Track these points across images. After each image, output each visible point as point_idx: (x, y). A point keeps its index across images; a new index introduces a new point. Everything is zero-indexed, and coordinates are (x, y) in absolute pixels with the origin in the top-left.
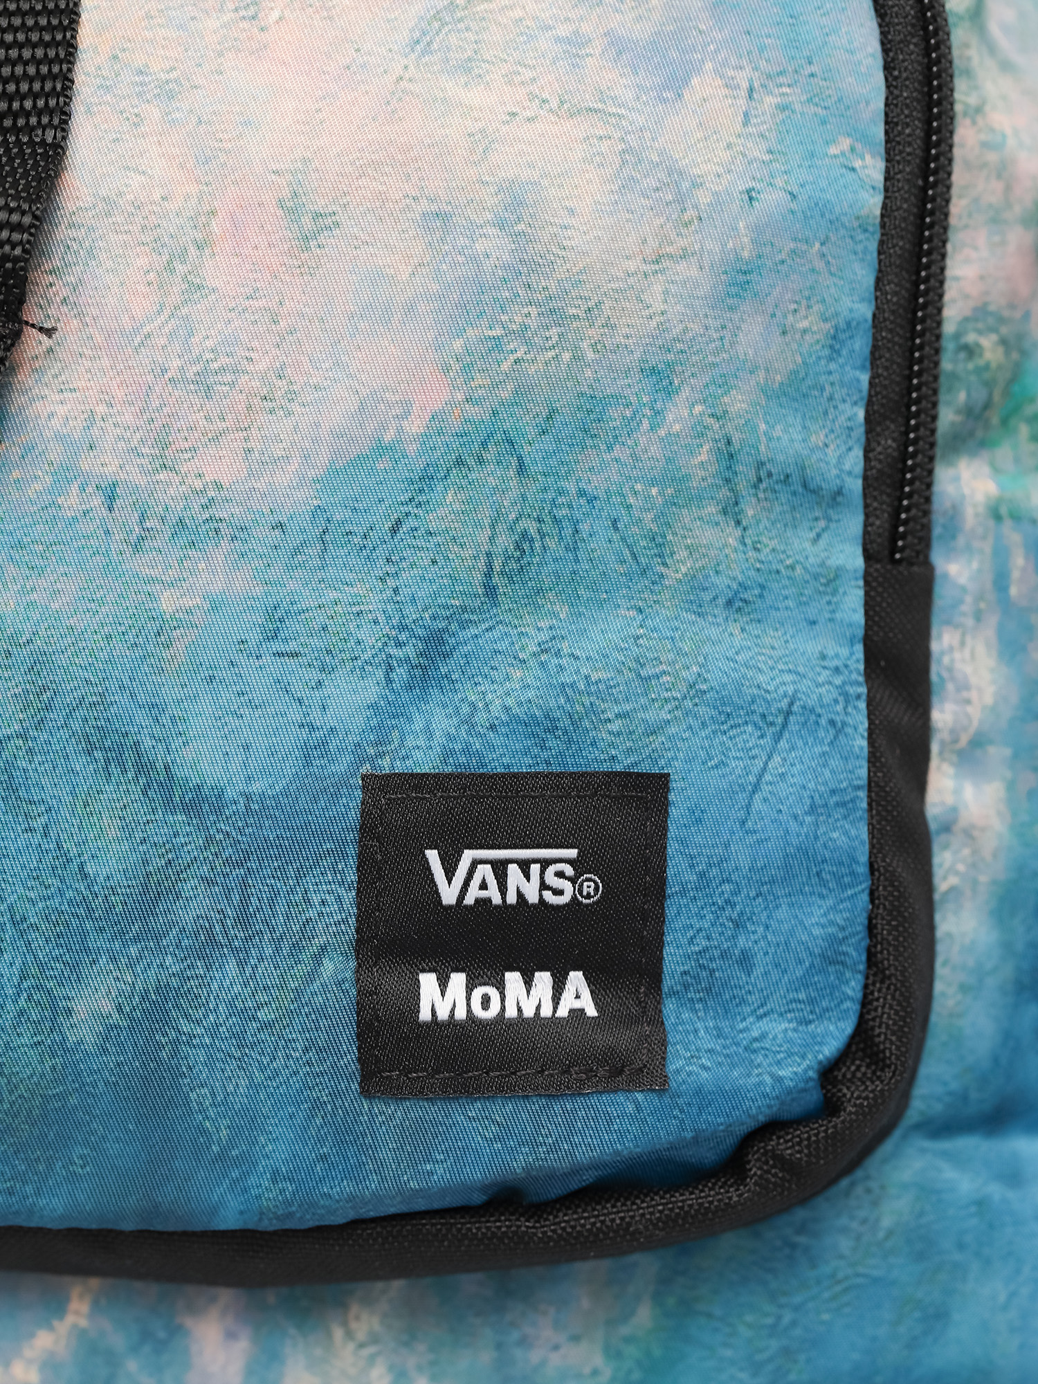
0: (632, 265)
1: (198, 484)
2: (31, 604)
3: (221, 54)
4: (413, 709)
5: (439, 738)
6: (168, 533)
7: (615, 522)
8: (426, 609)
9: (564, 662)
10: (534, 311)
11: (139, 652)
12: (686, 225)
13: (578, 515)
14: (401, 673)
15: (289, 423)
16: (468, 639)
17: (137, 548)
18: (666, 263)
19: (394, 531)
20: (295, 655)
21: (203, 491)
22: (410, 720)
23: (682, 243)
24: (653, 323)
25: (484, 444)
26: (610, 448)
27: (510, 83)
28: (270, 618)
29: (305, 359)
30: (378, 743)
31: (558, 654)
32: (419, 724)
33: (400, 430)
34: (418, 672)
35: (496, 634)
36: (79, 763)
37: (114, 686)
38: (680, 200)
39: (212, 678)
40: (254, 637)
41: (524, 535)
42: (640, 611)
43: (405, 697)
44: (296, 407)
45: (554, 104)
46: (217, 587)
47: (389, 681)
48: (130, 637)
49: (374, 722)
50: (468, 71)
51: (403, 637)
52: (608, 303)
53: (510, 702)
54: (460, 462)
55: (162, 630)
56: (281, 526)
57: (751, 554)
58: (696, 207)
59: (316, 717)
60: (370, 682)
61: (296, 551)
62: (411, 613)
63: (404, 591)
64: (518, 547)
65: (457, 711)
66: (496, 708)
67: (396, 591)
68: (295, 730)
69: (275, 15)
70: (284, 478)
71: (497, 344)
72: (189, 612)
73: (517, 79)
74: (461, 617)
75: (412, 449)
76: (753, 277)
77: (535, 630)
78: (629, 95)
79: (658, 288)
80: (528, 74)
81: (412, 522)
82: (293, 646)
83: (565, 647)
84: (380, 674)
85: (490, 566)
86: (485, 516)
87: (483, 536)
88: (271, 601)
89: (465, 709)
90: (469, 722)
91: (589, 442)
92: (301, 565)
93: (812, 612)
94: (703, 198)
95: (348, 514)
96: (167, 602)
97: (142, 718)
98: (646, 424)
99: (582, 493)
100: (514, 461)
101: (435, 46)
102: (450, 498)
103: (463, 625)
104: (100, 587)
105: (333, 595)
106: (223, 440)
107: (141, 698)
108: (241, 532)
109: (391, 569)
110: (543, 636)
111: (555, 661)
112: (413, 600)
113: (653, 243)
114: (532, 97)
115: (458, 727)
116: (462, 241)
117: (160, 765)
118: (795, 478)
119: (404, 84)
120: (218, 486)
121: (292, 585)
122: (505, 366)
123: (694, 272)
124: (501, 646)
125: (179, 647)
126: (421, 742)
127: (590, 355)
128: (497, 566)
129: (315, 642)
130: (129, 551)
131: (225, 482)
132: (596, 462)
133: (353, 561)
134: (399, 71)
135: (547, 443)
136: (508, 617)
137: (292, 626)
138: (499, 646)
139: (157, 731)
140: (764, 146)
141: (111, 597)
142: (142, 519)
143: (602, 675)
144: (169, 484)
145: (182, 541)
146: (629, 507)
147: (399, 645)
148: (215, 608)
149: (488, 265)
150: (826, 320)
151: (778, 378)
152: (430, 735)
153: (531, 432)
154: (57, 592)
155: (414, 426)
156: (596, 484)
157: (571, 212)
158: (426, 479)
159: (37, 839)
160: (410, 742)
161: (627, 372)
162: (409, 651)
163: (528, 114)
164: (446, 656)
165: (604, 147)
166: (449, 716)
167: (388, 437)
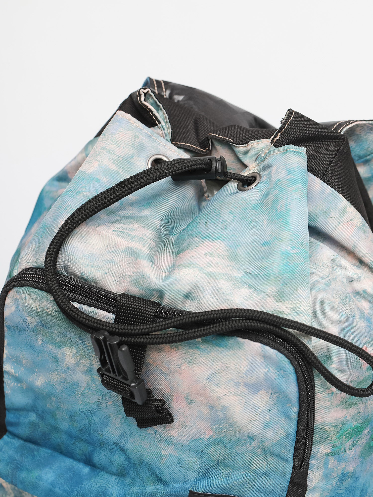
0: (246, 422)
1: (170, 435)
2: (141, 445)
3: (174, 372)
4: (202, 480)
5: (204, 487)
6: (164, 441)
7: (242, 458)
8: (206, 464)
9: (229, 479)
10: (228, 425)
11: (157, 459)
12: (257, 415)
13: (235, 455)
14: (201, 474)
15: (185, 430)
16: (213, 471)
17: (159, 442)
18: (252, 421)
19: (202, 452)
20: (183, 467)
21: (171, 436)
22: (201, 482)
23: (255, 418)
24: (249, 431)
25: (219, 442)
26: (242, 446)
27: (225, 389)
28: (179, 460)
29: (189, 421)
30: (195, 484)
31: (229, 477)
32: (202, 483)
33: (204, 437)
34: (204, 474)
35: (218, 471)
36: (147, 472)
37: (153, 463)
38: (256, 411)
39: (168, 467)
40: (176, 463)
41: (225, 457)
42: (245, 472)
43: (201, 478)
44: (186, 428)
45: (233, 394)
46: (171, 452)
47: (199, 474)
48: (156, 456)
49: (195, 481)
50: (218, 385)
51: (202, 468)
52: (241, 427)
53: (218, 484)
54: (214, 444)
55: (162, 456)
56: (182, 446)
57: (269, 466)
58: (259, 412)
59: (186, 477)
60: (195, 474)
61: (185, 451)
62: (204, 465)
63: (203, 461)
64: (224, 459)
65: (209, 483)
66: (215, 484)
67: (202, 460)
68: (182, 478)
69: (184, 368)
70: (184, 438)
71: (221, 428)
72: (166, 455)
73: (227, 388)
74: (213, 467)
75: (206, 440)
76: (270, 424)
77: (225, 472)
78: (247, 393)
79: (250, 425)
80: (229, 388)
81: (205, 451)
82: (182, 466)
83: (230, 476)
84: (197, 473)
85: (218, 461)
86: (218, 453)
87: (217, 456)
88: (180, 458)
89: (210, 483)
90: (210, 485)
91: (238, 445)
92: (185, 453)
93: (280, 477)
94: (260, 410)
95: (194, 447)
96: (163, 452)
97: (157, 469)
98: (248, 444)
99: (236, 452)
100: (224, 445)
101: (212, 380)
102: (212, 449)
103: (213, 469)
104: (152, 446)
105: (190, 459)
106: (174, 429)
107: (157, 466)
108: (176, 445)
109: (201, 457)
110: (226, 474)
111: (228, 478)
112: (204, 463)
113: (250, 418)
114: (229, 392)
115: (208, 486)
116: (215, 412)
117: (160, 477)
118: (278, 456)
119: (206, 385)
120: (173, 436)
121: (183, 456)
122: (222, 432)
123: (258, 423)
124: (219, 474)
125: (164, 460)
126: (201, 486)
127: (238, 433)
128: (220, 461)
129: (186, 466)
130: (158, 442)
131: (174, 436)
132: (239, 448)
133: (194, 454)
134: (205, 383)
135: (230, 444)
136: (221, 469)
137: (183, 462)
138: (218, 474)
139: (159, 472)
140: (273, 402)
141: (154, 448)
142: (161, 437)
143: (236, 483)
144: (165, 433)
145: (167, 443)
146: (245, 456)
147: (201, 469)
148: (170, 456)
149: (219, 417)
150: (285, 432)
151: (275, 441)
152: (203, 486)
153: (227, 442)
154: (146, 445)
155: (206, 437)
156: (239, 451)
157: (235, 412)
158: (208, 445)
159: (141, 481)
160: (200, 486)
161: (245, 436)
162: (203, 470)
163: (228, 395)
164: (209, 473)
165: (242, 401)
166: (207, 483)
167: (202, 437)
